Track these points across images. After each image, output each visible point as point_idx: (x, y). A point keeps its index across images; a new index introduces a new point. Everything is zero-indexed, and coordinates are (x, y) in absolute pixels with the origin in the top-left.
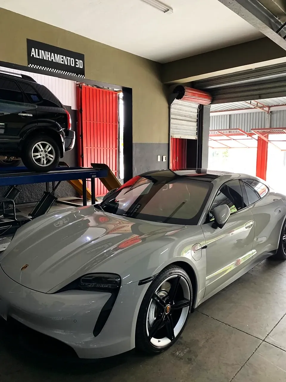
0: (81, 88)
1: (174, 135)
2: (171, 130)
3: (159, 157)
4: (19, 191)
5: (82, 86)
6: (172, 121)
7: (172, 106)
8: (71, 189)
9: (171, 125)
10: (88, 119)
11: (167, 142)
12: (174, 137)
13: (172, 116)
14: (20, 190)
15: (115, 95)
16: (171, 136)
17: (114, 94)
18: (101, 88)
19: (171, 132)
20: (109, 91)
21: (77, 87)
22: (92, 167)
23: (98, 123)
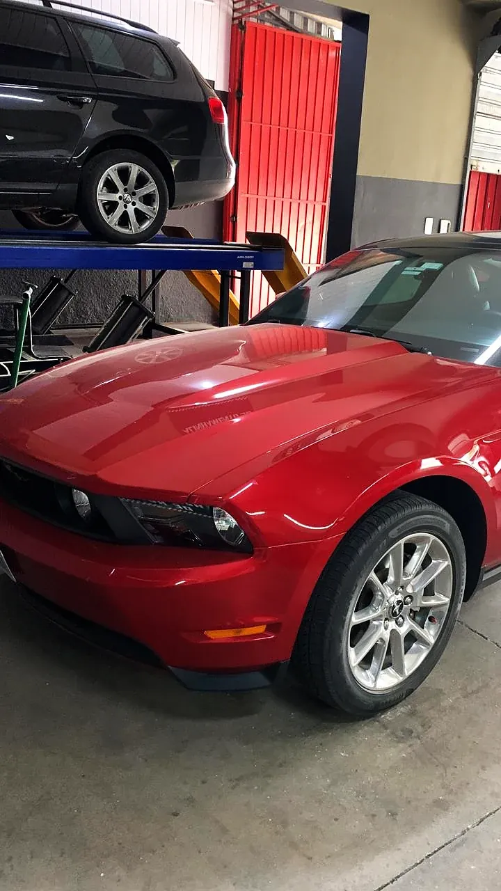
0: (243, 28)
1: (480, 163)
2: (473, 147)
3: (429, 222)
4: (71, 294)
5: (245, 22)
6: (479, 121)
7: (485, 77)
8: (201, 302)
9: (476, 136)
10: (256, 117)
11: (458, 182)
12: (480, 170)
13: (480, 107)
14: (72, 291)
15: (334, 53)
16: (472, 166)
17: (333, 50)
18: (297, 32)
19: (472, 153)
20: (319, 41)
21: (233, 25)
22: (248, 243)
23: (283, 129)
